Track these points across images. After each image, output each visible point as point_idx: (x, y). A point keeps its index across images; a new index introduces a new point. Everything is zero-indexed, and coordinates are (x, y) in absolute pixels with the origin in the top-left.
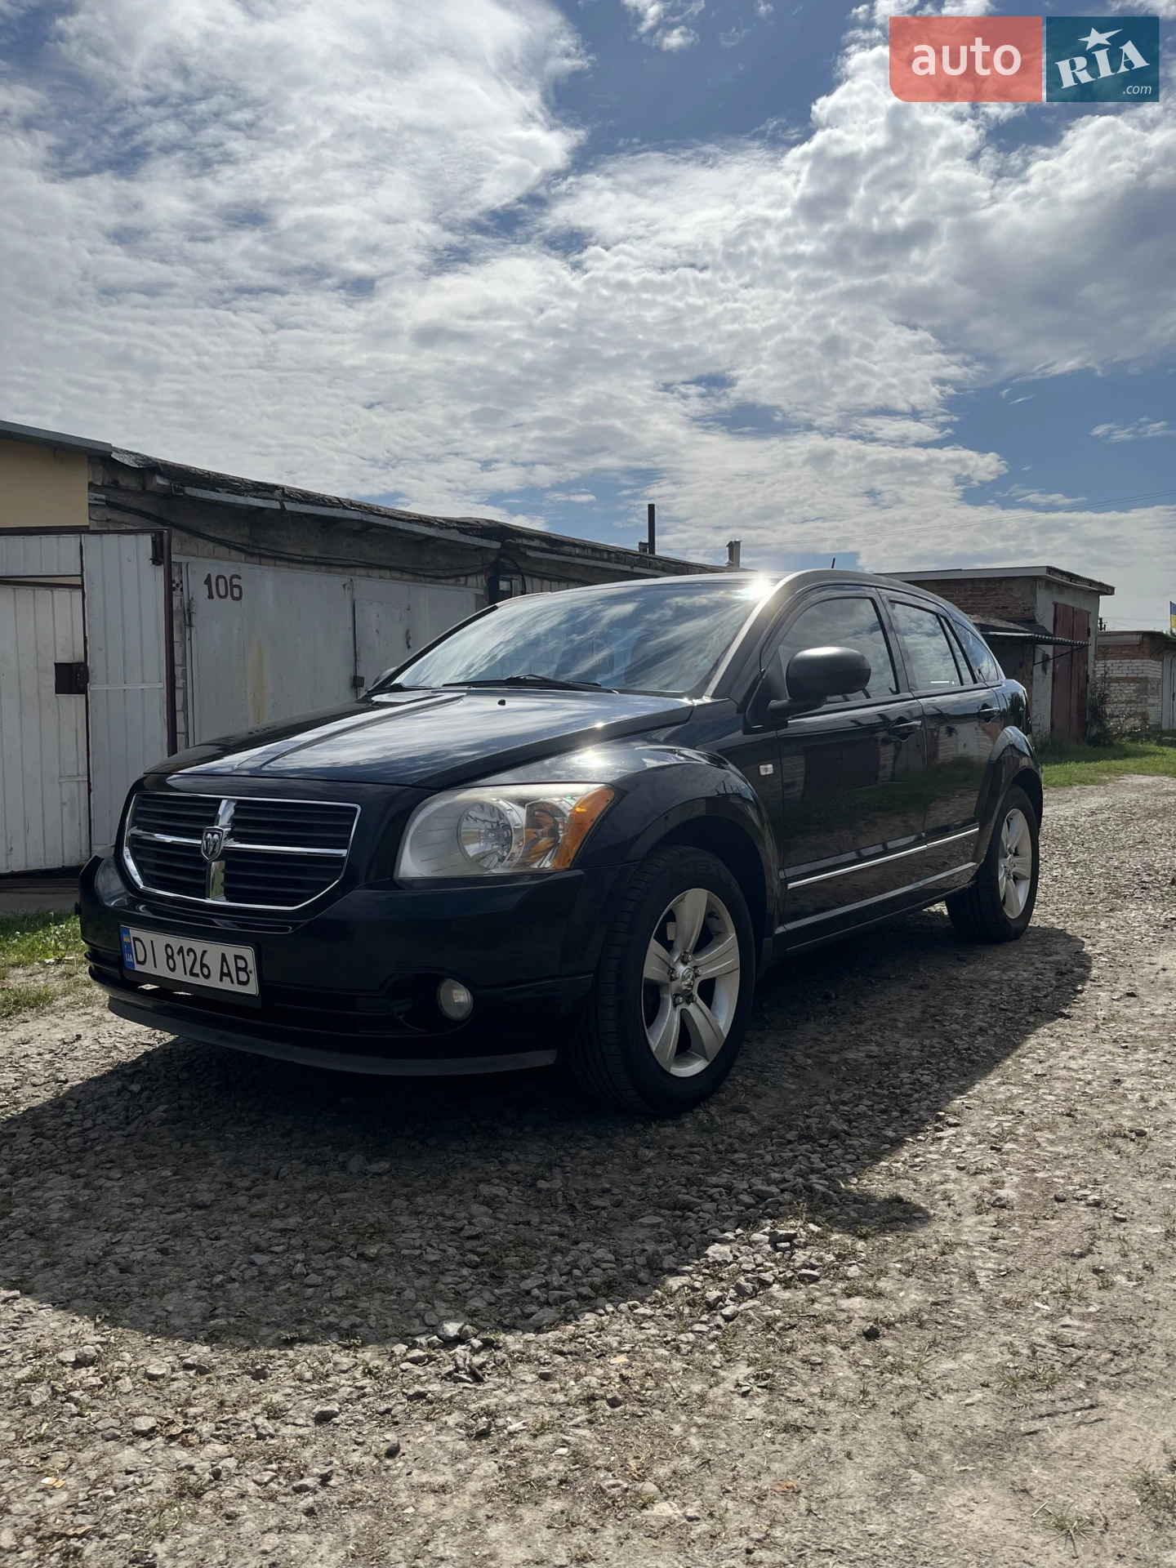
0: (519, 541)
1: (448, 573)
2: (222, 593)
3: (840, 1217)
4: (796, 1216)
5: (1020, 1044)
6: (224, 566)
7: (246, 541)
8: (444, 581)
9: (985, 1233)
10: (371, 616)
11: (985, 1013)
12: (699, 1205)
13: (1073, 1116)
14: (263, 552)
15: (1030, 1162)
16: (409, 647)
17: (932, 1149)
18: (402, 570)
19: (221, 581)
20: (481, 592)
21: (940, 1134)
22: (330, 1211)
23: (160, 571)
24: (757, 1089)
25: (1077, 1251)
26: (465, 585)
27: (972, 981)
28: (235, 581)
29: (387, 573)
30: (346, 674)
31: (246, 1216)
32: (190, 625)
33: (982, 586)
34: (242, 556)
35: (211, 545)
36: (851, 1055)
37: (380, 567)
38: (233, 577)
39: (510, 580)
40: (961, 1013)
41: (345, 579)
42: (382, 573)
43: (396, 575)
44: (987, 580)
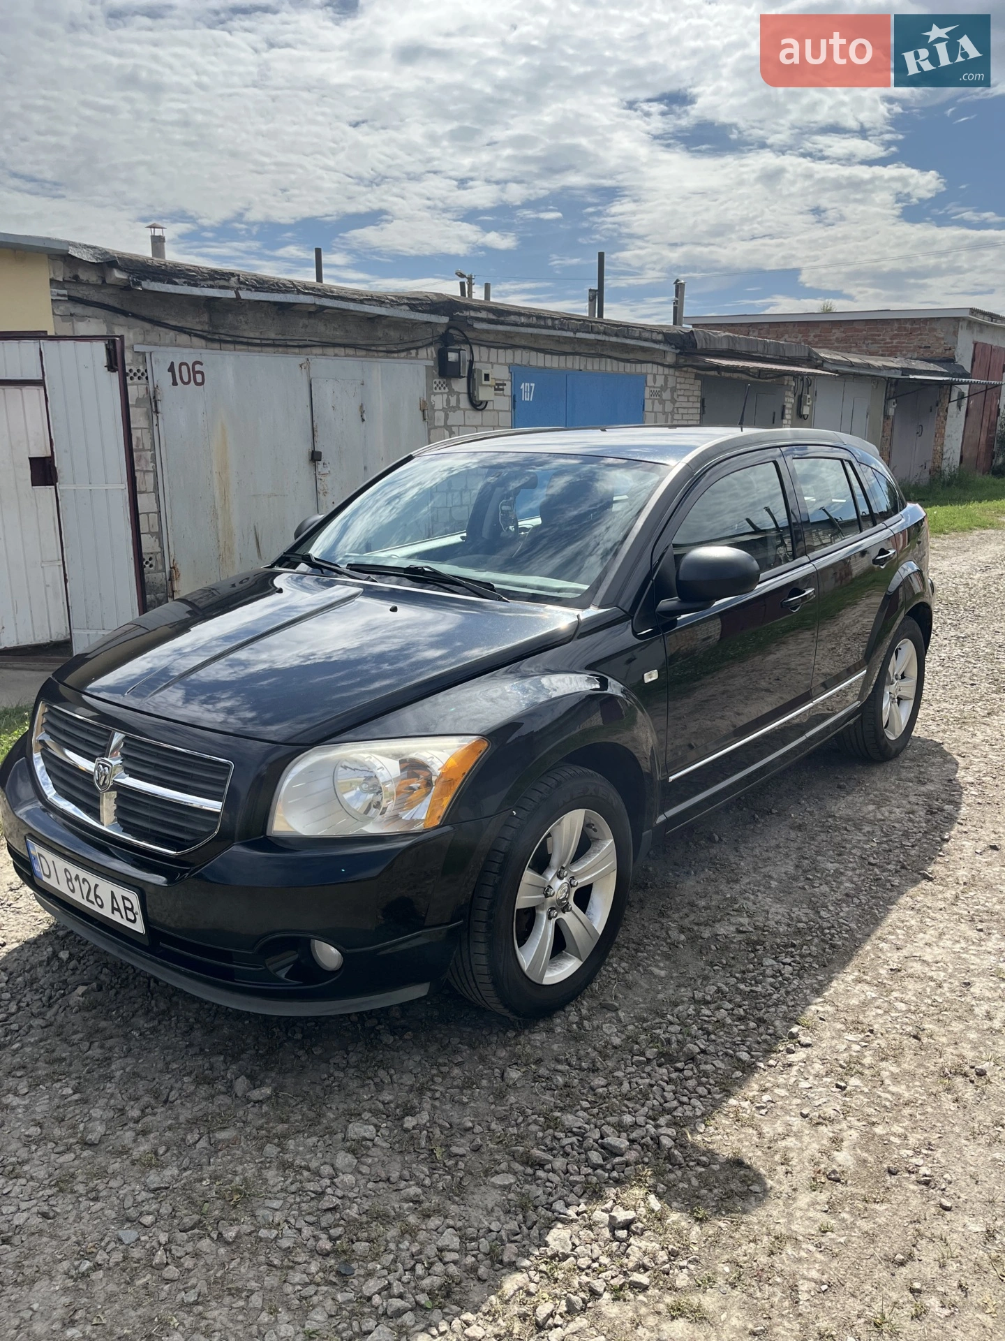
0: (466, 313)
1: (400, 347)
2: (186, 379)
3: (681, 1185)
4: (640, 1181)
5: (882, 918)
6: (186, 352)
7: (206, 328)
8: (396, 355)
9: (815, 1221)
10: (327, 393)
11: (854, 869)
12: (550, 1162)
13: (919, 1040)
14: (223, 337)
15: (870, 1111)
16: (363, 420)
17: (781, 1080)
18: (355, 346)
19: (184, 368)
20: (431, 363)
21: (791, 1057)
22: (205, 1160)
23: (115, 376)
24: (629, 977)
25: (900, 1257)
26: (416, 358)
27: (848, 820)
28: (198, 368)
29: (341, 351)
30: (306, 449)
31: (128, 1162)
32: (157, 412)
33: (908, 326)
34: (203, 342)
35: (172, 333)
36: (722, 931)
37: (335, 345)
38: (195, 363)
39: (458, 351)
40: (831, 867)
41: (302, 360)
42: (337, 350)
43: (350, 351)
44: (913, 321)
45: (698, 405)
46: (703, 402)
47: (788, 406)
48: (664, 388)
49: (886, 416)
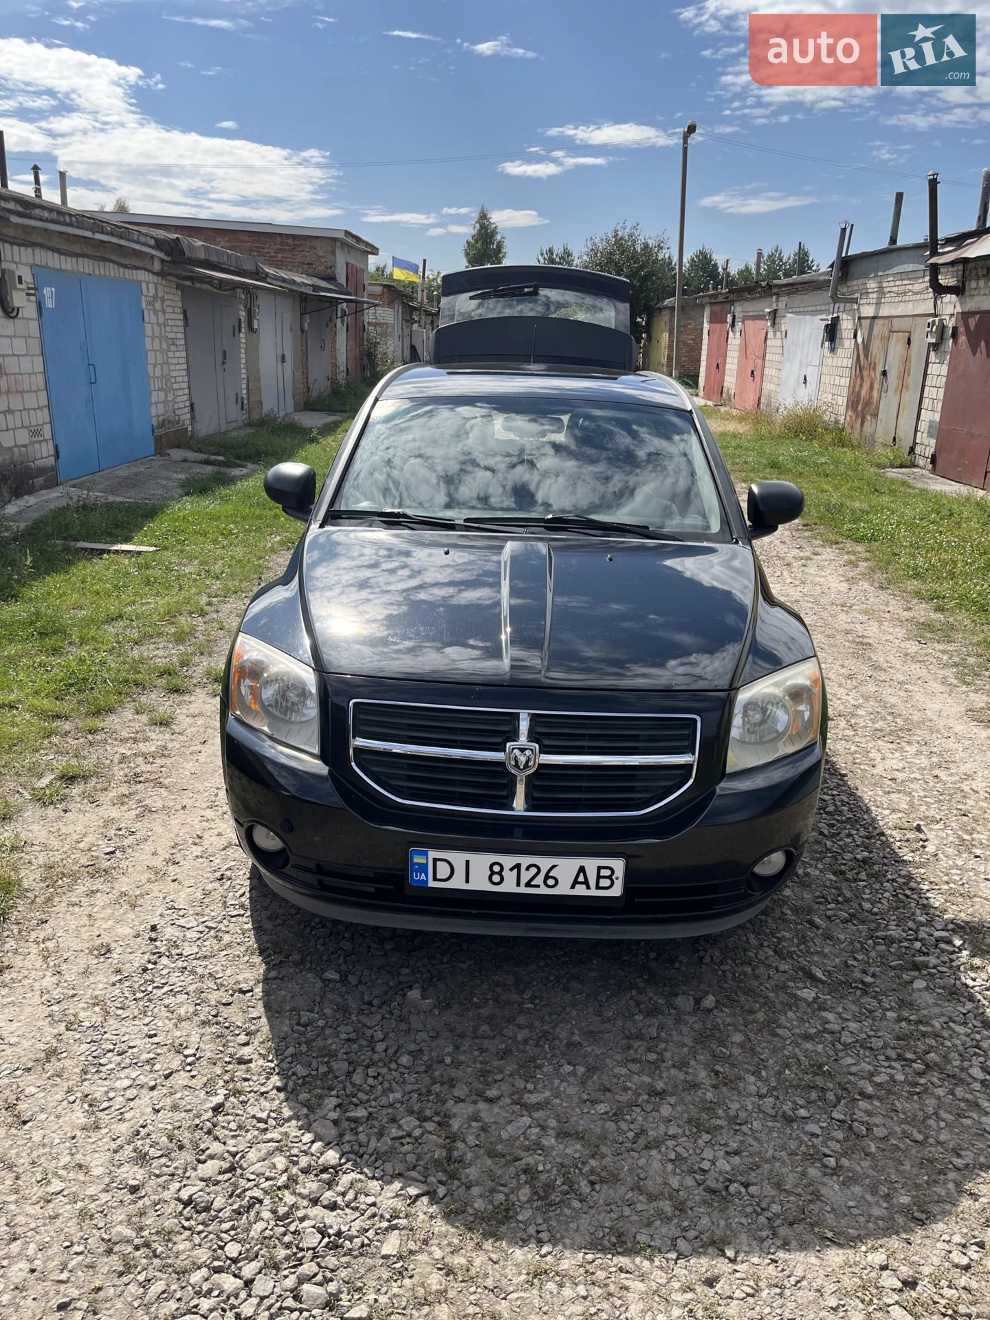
44: (294, 237)
45: (181, 317)
46: (185, 313)
47: (243, 319)
48: (155, 297)
49: (302, 331)
